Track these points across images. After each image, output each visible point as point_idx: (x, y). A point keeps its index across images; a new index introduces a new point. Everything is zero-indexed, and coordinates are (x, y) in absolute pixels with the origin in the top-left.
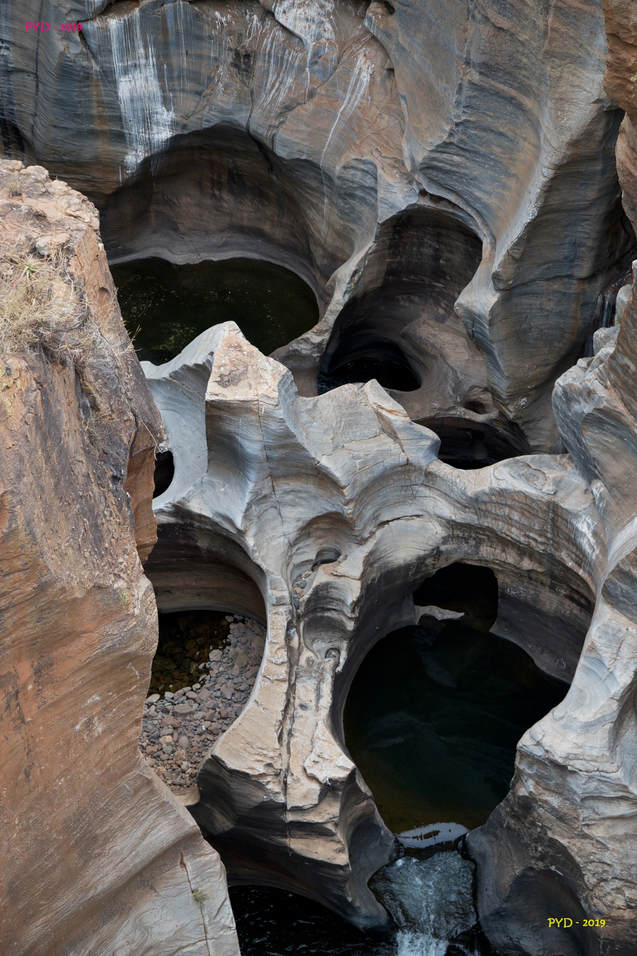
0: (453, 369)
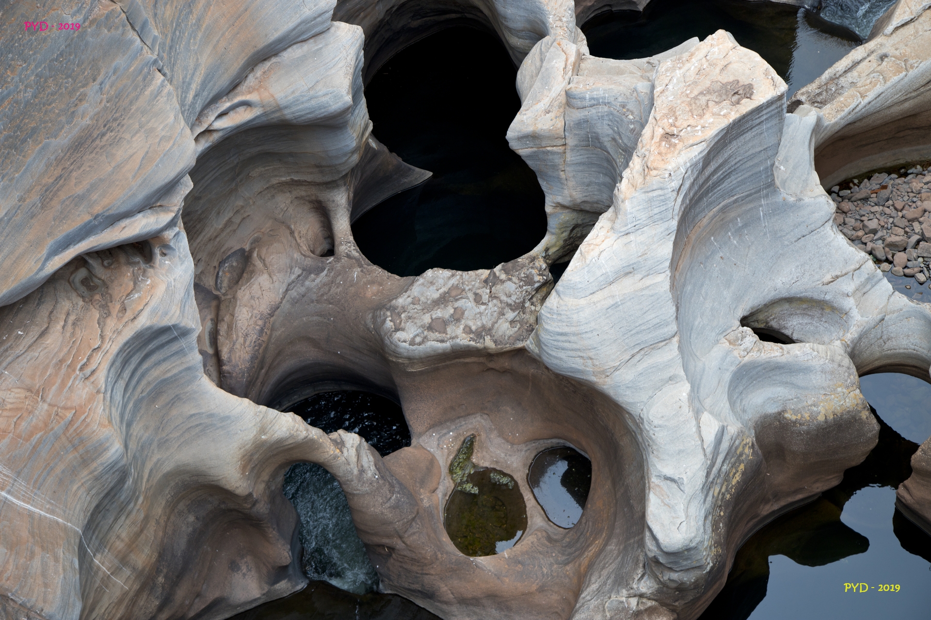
0: (287, 290)
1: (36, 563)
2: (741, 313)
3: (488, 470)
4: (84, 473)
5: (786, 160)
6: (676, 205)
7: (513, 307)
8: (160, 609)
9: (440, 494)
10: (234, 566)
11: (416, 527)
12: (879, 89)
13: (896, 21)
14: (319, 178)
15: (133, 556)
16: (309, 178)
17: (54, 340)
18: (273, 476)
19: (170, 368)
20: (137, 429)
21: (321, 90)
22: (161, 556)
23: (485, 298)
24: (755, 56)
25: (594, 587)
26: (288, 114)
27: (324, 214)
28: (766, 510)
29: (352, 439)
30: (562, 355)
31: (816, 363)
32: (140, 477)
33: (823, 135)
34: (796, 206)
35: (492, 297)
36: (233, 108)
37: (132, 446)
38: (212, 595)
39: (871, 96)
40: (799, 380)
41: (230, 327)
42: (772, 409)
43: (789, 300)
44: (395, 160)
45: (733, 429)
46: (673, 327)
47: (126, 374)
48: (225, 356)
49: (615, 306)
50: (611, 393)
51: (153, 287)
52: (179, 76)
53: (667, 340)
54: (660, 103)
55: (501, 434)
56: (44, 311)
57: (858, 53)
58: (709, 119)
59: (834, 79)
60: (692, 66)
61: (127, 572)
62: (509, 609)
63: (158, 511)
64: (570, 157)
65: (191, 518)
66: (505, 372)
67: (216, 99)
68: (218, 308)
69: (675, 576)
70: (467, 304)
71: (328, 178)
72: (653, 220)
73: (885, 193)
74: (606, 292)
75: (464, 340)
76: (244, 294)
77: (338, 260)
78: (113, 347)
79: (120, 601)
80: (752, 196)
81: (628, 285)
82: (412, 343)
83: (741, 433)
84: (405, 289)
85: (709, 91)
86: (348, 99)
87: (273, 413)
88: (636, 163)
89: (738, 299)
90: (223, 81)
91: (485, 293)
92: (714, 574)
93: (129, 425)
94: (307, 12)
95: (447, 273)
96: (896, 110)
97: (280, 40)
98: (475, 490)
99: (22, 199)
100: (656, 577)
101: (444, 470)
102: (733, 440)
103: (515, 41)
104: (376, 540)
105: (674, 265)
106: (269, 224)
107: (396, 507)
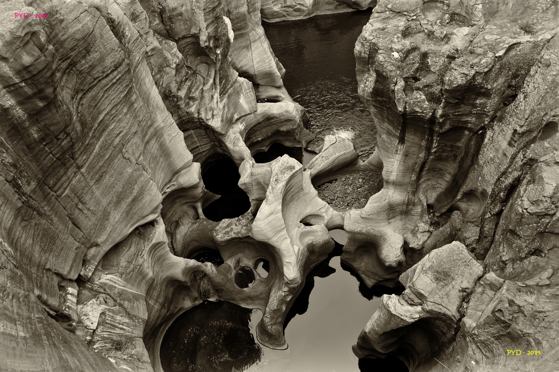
0: (188, 229)
1: (135, 304)
2: (300, 220)
3: (244, 267)
4: (144, 281)
5: (305, 182)
6: (281, 196)
7: (245, 226)
8: (167, 312)
9: (233, 274)
10: (184, 299)
11: (228, 283)
12: (323, 164)
13: (324, 149)
14: (193, 200)
15: (159, 300)
16: (191, 201)
17: (133, 249)
18: (191, 276)
19: (162, 252)
20: (155, 268)
21: (191, 179)
22: (166, 299)
23: (238, 224)
24: (294, 159)
25: (273, 291)
26: (184, 186)
27: (195, 209)
28: (312, 266)
29: (209, 264)
30: (258, 236)
31: (319, 230)
32: (158, 280)
33: (312, 176)
34: (309, 193)
35: (239, 224)
36: (170, 186)
37: (155, 273)
38: (179, 307)
39: (321, 166)
40: (315, 234)
41: (175, 240)
42: (310, 242)
43: (310, 215)
44: (211, 193)
45: (301, 248)
46: (284, 226)
47: (151, 255)
48: (175, 247)
49: (270, 222)
50: (272, 244)
51: (155, 232)
52: (156, 180)
53: (283, 229)
54: (274, 173)
55: (246, 258)
56: (129, 242)
57: (317, 156)
58: (285, 175)
59: (313, 163)
60: (280, 163)
61: (158, 304)
62: (253, 300)
63: (163, 288)
64: (254, 188)
65: (172, 289)
66: (245, 242)
67: (166, 184)
68: (172, 236)
69: (292, 286)
70: (234, 227)
71: (195, 200)
72: (276, 200)
73: (328, 188)
74: (267, 219)
75: (234, 236)
76: (178, 231)
77: (200, 220)
78: (147, 249)
79: (157, 311)
80: (298, 192)
81: (272, 217)
82: (221, 238)
83: (303, 249)
84: (218, 225)
85: (285, 168)
86: (198, 180)
87: (189, 260)
88: (270, 187)
89: (298, 217)
90: (167, 180)
91: (238, 223)
92: (302, 283)
93: (153, 268)
94: (186, 161)
95: (228, 220)
96: (327, 168)
97: (180, 168)
98: (241, 272)
99: (121, 215)
100: (288, 287)
101: (233, 268)
102: (302, 251)
103: (237, 162)
104: (218, 288)
105: (283, 211)
106: (182, 213)
107: (222, 279)
